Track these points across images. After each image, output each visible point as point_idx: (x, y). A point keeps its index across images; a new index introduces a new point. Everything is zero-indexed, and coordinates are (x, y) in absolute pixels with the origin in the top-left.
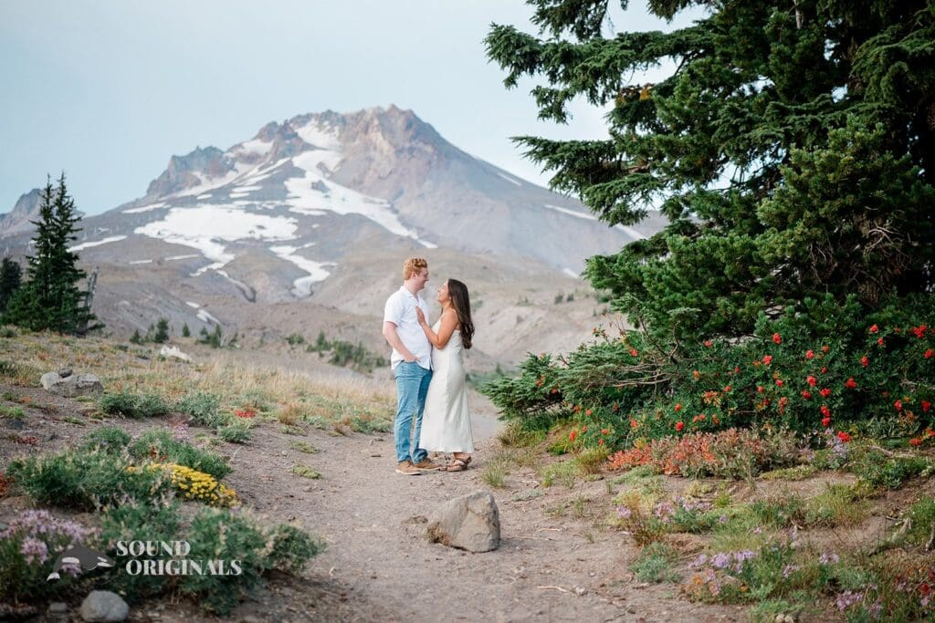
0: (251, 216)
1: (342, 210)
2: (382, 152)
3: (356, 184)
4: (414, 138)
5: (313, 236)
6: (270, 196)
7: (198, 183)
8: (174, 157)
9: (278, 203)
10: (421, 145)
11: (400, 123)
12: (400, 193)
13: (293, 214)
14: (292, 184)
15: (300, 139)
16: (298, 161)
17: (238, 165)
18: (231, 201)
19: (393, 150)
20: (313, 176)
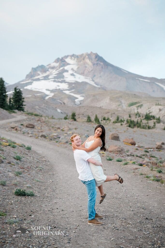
0: (55, 83)
1: (80, 81)
2: (89, 65)
3: (82, 74)
4: (97, 61)
5: (73, 88)
6: (60, 77)
7: (39, 75)
8: (33, 68)
9: (62, 79)
10: (100, 62)
11: (94, 57)
12: (95, 76)
13: (66, 82)
14: (65, 74)
15: (66, 62)
16: (66, 68)
17: (49, 70)
18: (49, 79)
19: (92, 64)
20: (71, 72)
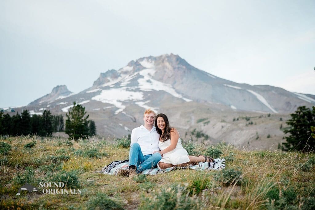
0: (128, 92)
1: (157, 89)
2: (168, 69)
3: (161, 80)
4: (179, 64)
5: (149, 98)
6: (133, 85)
7: (109, 81)
8: (101, 74)
9: (136, 87)
10: (181, 66)
11: (174, 59)
12: (175, 82)
13: (141, 91)
14: (140, 81)
15: (141, 66)
17: (122, 75)
18: (121, 87)
19: (172, 68)
20: (147, 78)
